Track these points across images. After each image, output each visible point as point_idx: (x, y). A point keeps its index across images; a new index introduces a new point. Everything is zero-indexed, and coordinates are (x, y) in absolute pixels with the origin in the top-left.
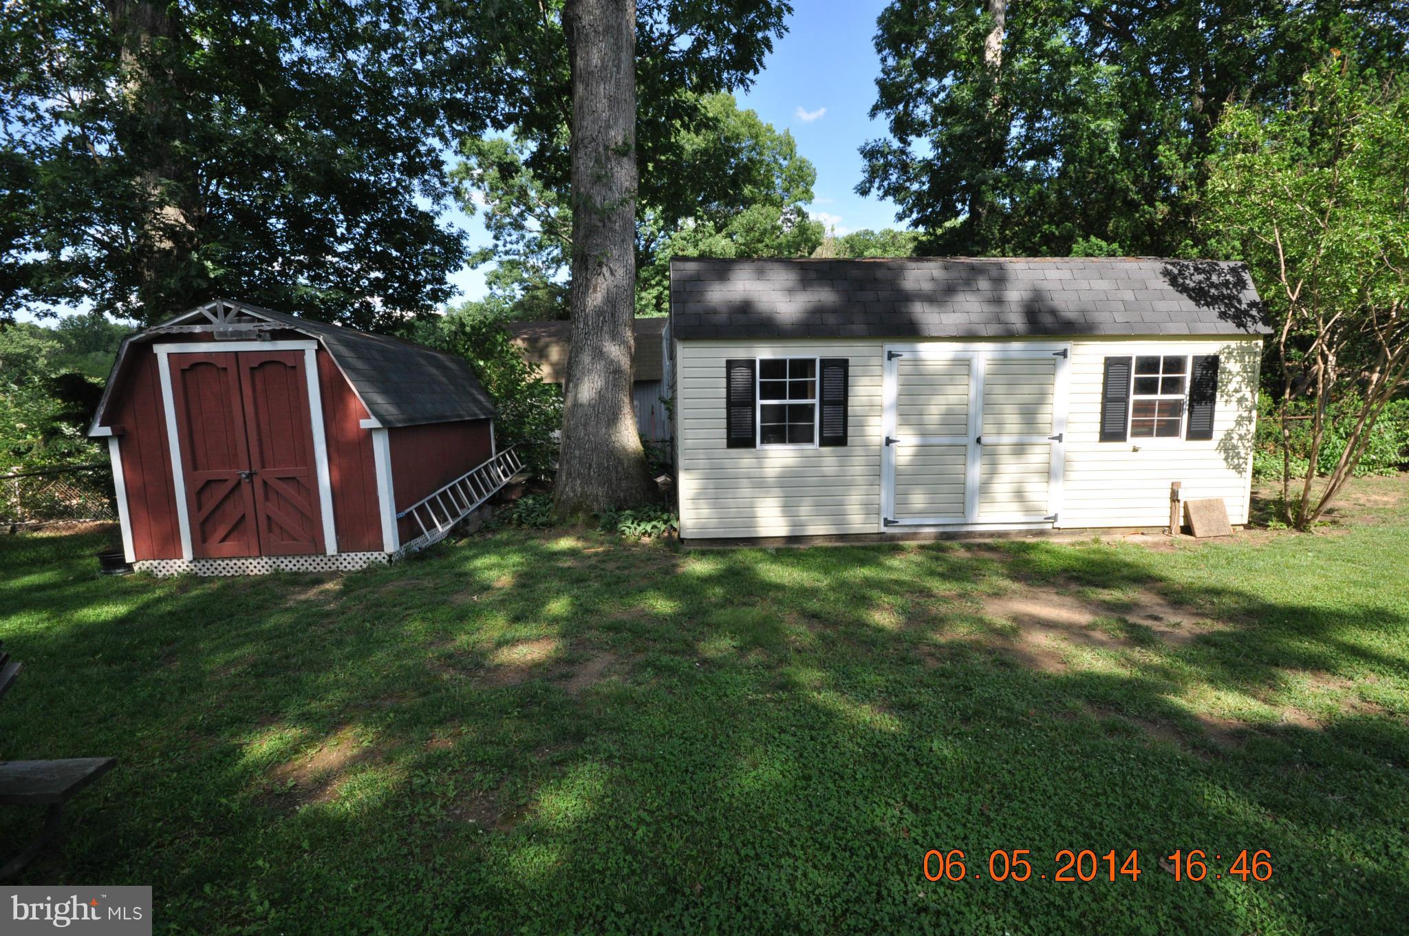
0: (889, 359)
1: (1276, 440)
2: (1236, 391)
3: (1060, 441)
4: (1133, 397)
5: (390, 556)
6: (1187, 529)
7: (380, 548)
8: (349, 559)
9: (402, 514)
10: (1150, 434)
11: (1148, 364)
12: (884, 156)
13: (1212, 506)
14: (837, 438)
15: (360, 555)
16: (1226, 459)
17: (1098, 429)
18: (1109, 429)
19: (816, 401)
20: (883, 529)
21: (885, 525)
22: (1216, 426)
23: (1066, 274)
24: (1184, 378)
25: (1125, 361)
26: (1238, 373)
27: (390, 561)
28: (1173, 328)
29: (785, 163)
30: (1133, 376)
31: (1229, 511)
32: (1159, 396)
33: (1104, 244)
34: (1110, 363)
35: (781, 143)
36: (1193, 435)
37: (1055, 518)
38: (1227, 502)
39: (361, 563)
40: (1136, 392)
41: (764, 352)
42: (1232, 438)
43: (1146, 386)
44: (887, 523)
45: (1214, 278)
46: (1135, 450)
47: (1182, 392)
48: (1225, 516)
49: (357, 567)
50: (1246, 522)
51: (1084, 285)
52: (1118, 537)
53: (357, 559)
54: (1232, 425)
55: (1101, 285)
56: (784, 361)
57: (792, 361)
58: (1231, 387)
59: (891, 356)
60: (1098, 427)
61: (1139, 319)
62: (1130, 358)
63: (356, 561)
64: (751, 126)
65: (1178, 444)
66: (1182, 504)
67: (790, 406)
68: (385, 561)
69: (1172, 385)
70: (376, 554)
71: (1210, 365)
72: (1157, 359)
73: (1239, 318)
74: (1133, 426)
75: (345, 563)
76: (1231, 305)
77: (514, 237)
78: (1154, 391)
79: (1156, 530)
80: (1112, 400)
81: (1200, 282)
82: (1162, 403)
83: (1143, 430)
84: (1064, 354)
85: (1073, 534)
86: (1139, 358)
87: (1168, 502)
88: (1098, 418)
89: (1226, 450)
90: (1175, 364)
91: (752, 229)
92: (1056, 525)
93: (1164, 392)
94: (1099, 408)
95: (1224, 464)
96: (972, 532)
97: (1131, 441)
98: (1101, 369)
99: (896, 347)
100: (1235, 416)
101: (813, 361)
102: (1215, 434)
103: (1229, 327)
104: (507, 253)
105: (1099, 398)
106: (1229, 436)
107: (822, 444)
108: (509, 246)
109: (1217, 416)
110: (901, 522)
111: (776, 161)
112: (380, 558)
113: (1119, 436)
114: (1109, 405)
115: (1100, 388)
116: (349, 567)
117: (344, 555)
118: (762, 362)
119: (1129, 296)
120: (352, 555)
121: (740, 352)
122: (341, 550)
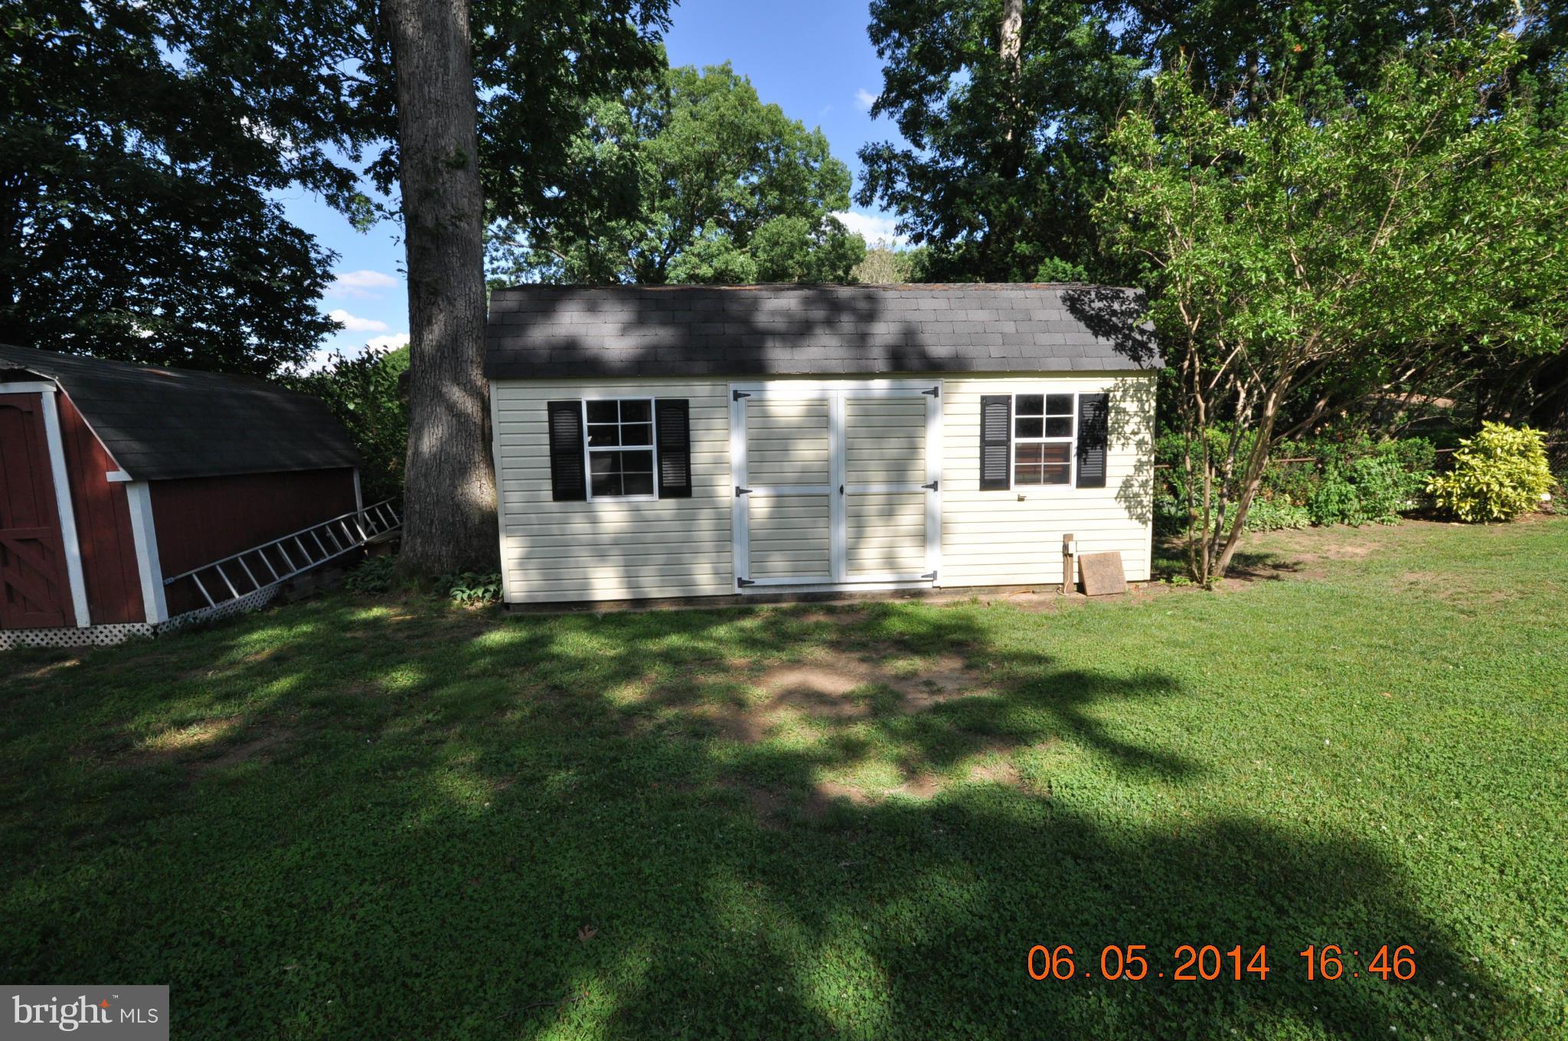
0: (735, 399)
1: (1275, 486)
2: (1134, 433)
3: (936, 489)
4: (1015, 441)
5: (155, 627)
6: (1081, 588)
7: (142, 619)
8: (106, 632)
9: (171, 580)
10: (1036, 481)
11: (1030, 404)
12: (887, 161)
13: (1109, 561)
14: (680, 489)
15: (119, 627)
16: (1128, 508)
17: (978, 476)
18: (988, 476)
19: (653, 447)
20: (738, 591)
21: (740, 586)
22: (1109, 471)
23: (941, 304)
24: (1071, 419)
25: (1005, 400)
26: (1136, 414)
27: (155, 633)
28: (1054, 364)
29: (816, 165)
30: (1014, 417)
31: (1125, 566)
32: (1044, 440)
33: (1069, 266)
34: (986, 402)
35: (810, 142)
36: (1084, 482)
37: (934, 576)
38: (1123, 555)
39: (121, 636)
40: (1018, 435)
41: (590, 394)
42: (1132, 486)
43: (1029, 428)
44: (742, 583)
45: (1116, 306)
46: (1021, 499)
47: (1069, 433)
48: (1121, 572)
49: (116, 641)
50: (1148, 577)
51: (961, 315)
52: (1004, 597)
53: (116, 631)
54: (1131, 471)
55: (982, 316)
56: (614, 403)
57: (623, 402)
58: (1128, 429)
59: (737, 396)
60: (977, 474)
61: (1016, 354)
62: (1009, 397)
63: (113, 634)
64: (773, 123)
65: (1069, 490)
66: (1075, 559)
67: (625, 453)
68: (148, 634)
69: (1060, 427)
70: (138, 626)
71: (1101, 404)
72: (1041, 397)
73: (1136, 351)
74: (1017, 473)
75: (102, 637)
76: (1127, 337)
77: (500, 254)
78: (1039, 434)
79: (1050, 588)
80: (990, 444)
81: (1100, 309)
82: (1048, 446)
83: (1028, 477)
84: (935, 392)
85: (957, 593)
86: (1019, 398)
87: (1060, 557)
88: (977, 463)
89: (1127, 498)
90: (1061, 403)
91: (776, 243)
92: (936, 583)
93: (1049, 434)
94: (977, 452)
95: (1126, 514)
96: (841, 593)
97: (1016, 490)
98: (978, 408)
99: (741, 386)
100: (1133, 461)
101: (648, 402)
102: (1108, 481)
103: (1124, 361)
104: (494, 271)
105: (977, 441)
106: (1127, 484)
107: (662, 495)
108: (496, 264)
109: (1110, 460)
110: (758, 582)
111: (806, 164)
112: (143, 630)
113: (1002, 484)
114: (988, 449)
115: (977, 431)
116: (107, 641)
117: (101, 628)
118: (589, 403)
119: (1009, 328)
120: (110, 627)
121: (561, 393)
122: (94, 621)
